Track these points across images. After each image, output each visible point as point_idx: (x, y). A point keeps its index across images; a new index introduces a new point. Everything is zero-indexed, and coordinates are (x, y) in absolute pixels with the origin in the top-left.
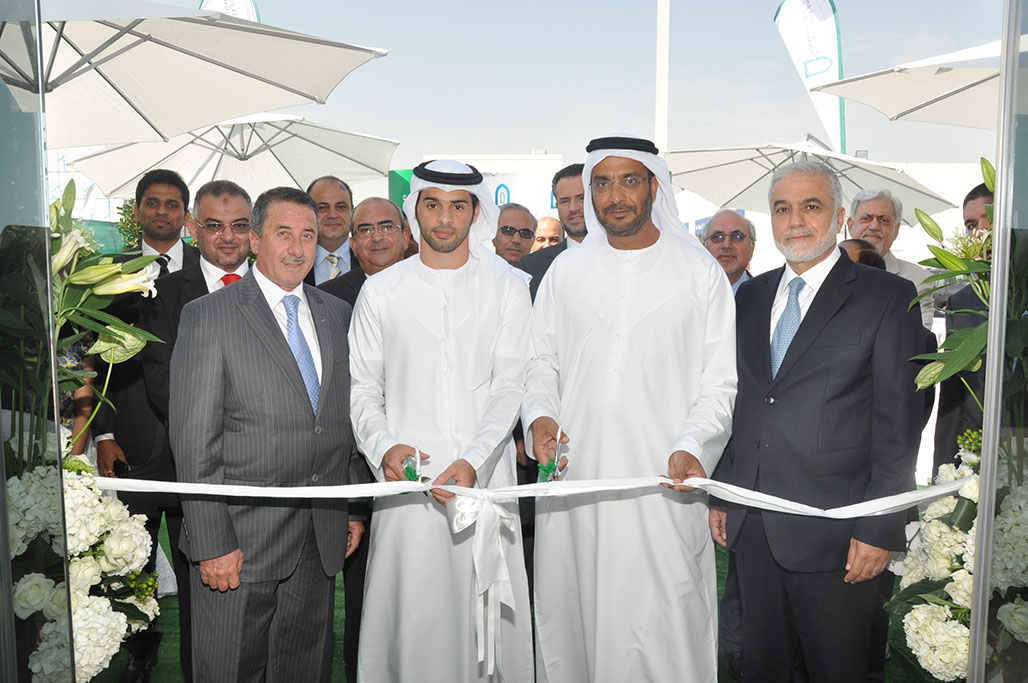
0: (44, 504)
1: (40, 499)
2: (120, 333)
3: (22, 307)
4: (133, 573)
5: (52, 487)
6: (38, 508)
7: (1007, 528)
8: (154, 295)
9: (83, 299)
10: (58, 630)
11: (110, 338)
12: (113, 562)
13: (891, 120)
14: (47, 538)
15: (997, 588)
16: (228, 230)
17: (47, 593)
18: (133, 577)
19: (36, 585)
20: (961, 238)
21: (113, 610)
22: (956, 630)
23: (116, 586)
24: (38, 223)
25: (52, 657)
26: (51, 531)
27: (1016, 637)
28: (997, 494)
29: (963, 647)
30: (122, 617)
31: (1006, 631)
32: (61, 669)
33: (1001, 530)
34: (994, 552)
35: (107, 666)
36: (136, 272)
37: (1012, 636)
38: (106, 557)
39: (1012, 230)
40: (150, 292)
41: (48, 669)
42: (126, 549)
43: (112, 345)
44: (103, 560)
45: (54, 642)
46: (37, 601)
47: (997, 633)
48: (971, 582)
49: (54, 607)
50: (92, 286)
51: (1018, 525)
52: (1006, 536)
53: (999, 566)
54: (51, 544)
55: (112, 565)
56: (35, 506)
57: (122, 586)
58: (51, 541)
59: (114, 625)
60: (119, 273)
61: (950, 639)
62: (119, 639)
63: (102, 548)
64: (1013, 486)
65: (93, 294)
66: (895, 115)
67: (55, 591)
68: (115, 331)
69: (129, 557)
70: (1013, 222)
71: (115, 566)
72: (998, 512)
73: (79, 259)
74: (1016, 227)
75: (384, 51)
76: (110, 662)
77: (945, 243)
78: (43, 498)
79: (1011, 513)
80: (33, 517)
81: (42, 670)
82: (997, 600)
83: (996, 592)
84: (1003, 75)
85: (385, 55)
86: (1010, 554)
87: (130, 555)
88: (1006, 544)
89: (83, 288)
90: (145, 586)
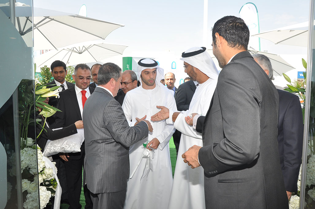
0: (27, 159)
1: (26, 157)
2: (49, 108)
3: (21, 101)
4: (52, 179)
5: (30, 154)
6: (26, 160)
7: (310, 167)
8: (59, 98)
9: (38, 99)
10: (32, 196)
11: (46, 110)
12: (47, 176)
13: (275, 44)
14: (28, 169)
15: (307, 185)
16: (85, 79)
17: (28, 185)
18: (52, 181)
19: (25, 183)
20: (296, 82)
21: (47, 190)
22: (296, 198)
23: (47, 183)
24: (31, 78)
25: (30, 204)
26: (29, 167)
27: (313, 199)
28: (307, 157)
29: (298, 202)
30: (50, 192)
31: (310, 198)
32: (33, 207)
33: (309, 168)
34: (307, 174)
35: (45, 206)
36: (54, 91)
37: (312, 199)
38: (45, 175)
39: (312, 82)
40: (58, 97)
41: (29, 207)
42: (51, 172)
43: (46, 112)
44: (44, 175)
45: (31, 199)
46: (26, 187)
47: (308, 198)
48: (300, 183)
49: (30, 189)
50: (41, 95)
51: (314, 166)
52: (310, 169)
53: (308, 179)
54: (29, 171)
55: (47, 177)
56: (25, 159)
57: (49, 183)
58: (29, 170)
59: (47, 194)
60: (49, 91)
61: (294, 200)
62: (49, 199)
63: (44, 172)
64: (312, 155)
65: (41, 97)
66: (277, 42)
67: (30, 184)
68: (48, 108)
69: (51, 175)
70: (312, 80)
71: (48, 177)
72: (308, 163)
73: (37, 86)
74: (313, 81)
75: (123, 25)
76: (46, 205)
77: (292, 83)
78: (27, 157)
79: (312, 163)
80: (24, 163)
81: (27, 208)
82: (308, 188)
83: (307, 186)
84: (309, 30)
85: (124, 26)
86: (311, 175)
87: (52, 174)
88: (310, 172)
89: (38, 95)
90: (55, 183)
